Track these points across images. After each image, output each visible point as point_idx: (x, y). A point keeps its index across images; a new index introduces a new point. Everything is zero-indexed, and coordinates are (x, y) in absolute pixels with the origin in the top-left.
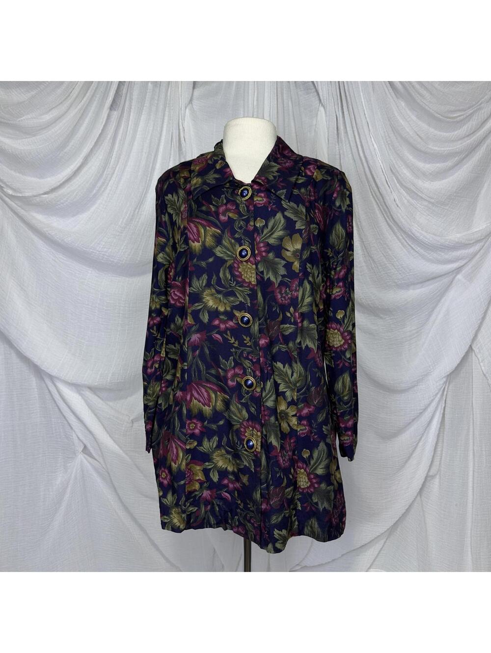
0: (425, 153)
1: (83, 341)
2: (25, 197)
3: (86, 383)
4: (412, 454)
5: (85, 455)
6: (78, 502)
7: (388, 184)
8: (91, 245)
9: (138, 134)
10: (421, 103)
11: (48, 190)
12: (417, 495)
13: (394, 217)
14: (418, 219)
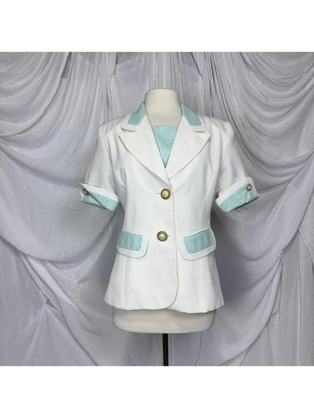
0: (267, 106)
1: (45, 230)
2: (5, 136)
3: (48, 258)
4: (261, 300)
5: (48, 305)
6: (44, 336)
7: (243, 126)
8: (50, 168)
9: (80, 94)
10: (264, 74)
11: (21, 131)
12: (265, 326)
13: (248, 147)
14: (263, 148)
